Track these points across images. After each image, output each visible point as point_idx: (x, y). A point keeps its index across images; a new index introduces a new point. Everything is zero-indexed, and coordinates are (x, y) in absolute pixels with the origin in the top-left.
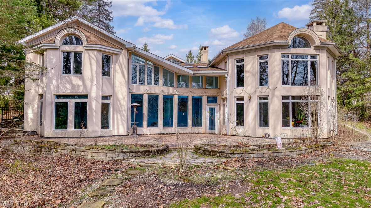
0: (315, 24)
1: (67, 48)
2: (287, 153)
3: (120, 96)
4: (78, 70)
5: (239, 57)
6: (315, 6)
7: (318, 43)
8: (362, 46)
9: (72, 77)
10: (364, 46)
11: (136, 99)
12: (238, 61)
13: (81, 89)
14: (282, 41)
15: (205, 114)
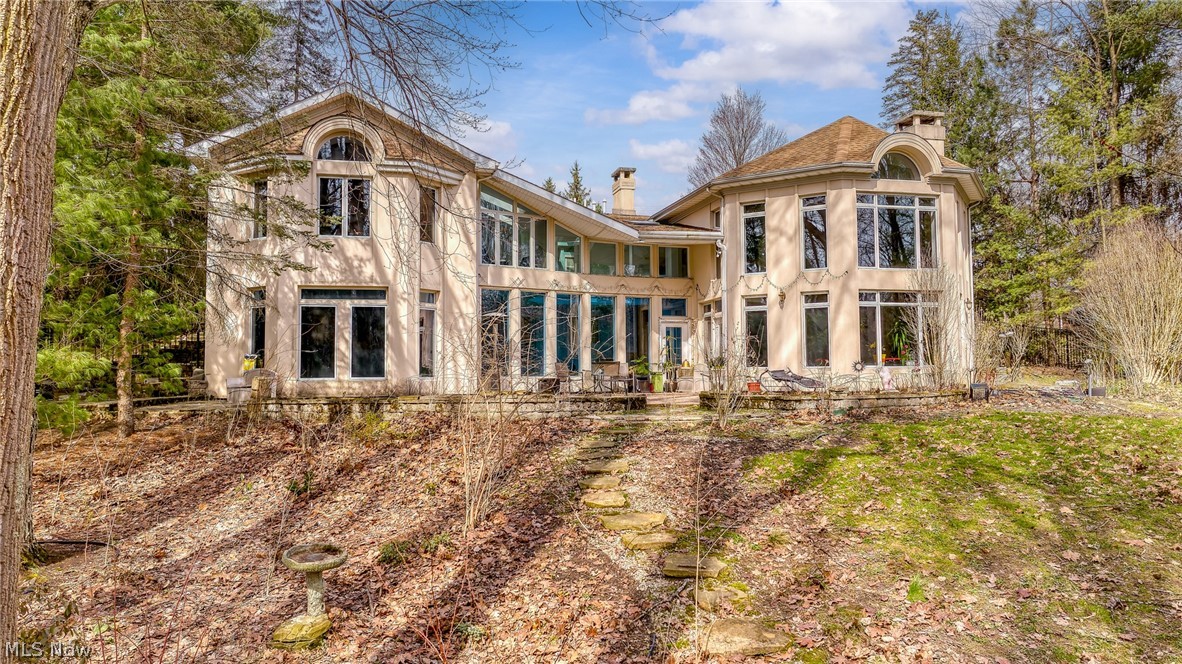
0: (917, 121)
1: (328, 167)
2: (903, 401)
3: (458, 290)
4: (359, 223)
5: (752, 198)
6: (897, 67)
7: (937, 169)
8: (1019, 177)
9: (345, 240)
10: (1024, 178)
11: (494, 300)
12: (748, 209)
13: (369, 270)
14: (861, 163)
15: (658, 342)
